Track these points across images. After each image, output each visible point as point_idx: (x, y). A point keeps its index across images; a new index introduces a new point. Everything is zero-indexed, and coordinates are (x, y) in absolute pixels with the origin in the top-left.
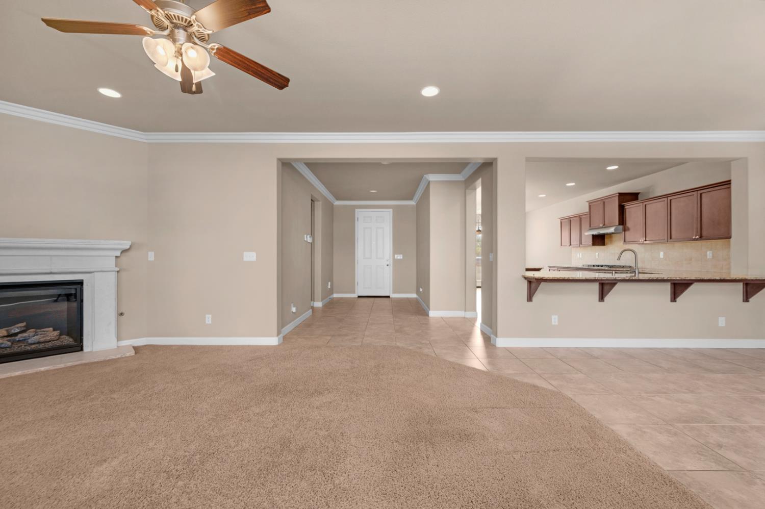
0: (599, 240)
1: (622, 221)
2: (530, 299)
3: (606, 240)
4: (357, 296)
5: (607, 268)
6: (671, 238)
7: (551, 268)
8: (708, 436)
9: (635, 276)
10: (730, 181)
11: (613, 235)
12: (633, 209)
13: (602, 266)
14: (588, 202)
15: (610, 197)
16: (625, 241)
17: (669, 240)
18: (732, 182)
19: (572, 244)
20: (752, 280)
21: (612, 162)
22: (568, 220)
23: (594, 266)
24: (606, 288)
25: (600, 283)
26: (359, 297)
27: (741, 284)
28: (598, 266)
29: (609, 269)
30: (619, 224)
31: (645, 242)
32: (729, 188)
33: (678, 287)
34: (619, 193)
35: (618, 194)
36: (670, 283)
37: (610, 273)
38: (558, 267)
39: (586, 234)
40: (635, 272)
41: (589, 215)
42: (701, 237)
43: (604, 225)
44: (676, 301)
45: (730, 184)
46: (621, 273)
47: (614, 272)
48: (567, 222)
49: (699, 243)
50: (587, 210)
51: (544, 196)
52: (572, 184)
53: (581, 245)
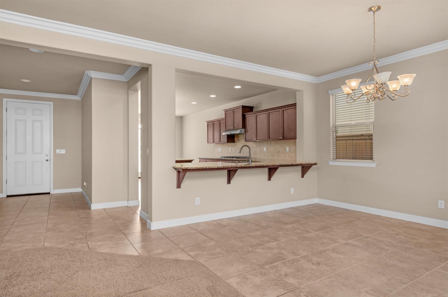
0: (231, 139)
1: (244, 126)
2: (179, 186)
3: (235, 139)
4: (6, 196)
5: (235, 159)
6: (269, 138)
7: (202, 160)
8: (281, 270)
9: (249, 164)
10: (296, 104)
11: (240, 135)
12: (250, 117)
13: (233, 157)
14: (224, 110)
15: (237, 108)
16: (246, 140)
17: (269, 140)
18: (297, 104)
19: (215, 141)
20: (305, 164)
21: (238, 82)
23: (228, 157)
24: (232, 173)
25: (228, 170)
26: (8, 196)
27: (300, 167)
28: (230, 157)
29: (236, 159)
30: (242, 128)
31: (256, 141)
32: (296, 108)
33: (272, 170)
34: (242, 106)
35: (242, 107)
36: (267, 168)
37: (235, 162)
38: (205, 159)
39: (223, 134)
40: (249, 161)
41: (225, 121)
42: (283, 138)
43: (234, 128)
44: (270, 180)
45: (296, 105)
46: (242, 162)
47: (237, 162)
48: (211, 125)
49: (283, 141)
50: (224, 117)
51: (196, 103)
52: (214, 96)
53: (220, 142)
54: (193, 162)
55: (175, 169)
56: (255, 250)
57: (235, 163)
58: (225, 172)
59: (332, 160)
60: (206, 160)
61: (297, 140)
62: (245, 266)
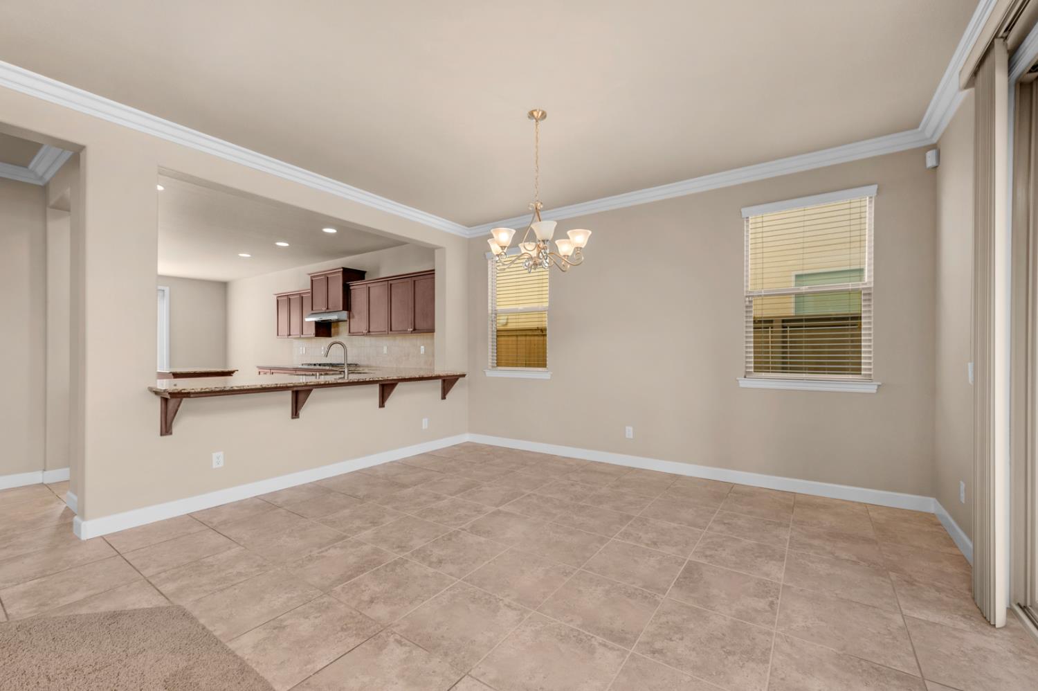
0: (324, 329)
1: (347, 306)
2: (166, 429)
3: (333, 330)
5: (327, 368)
6: (391, 330)
7: (262, 370)
9: (344, 378)
10: (434, 270)
11: (340, 323)
12: (358, 288)
13: (324, 365)
14: (309, 274)
15: (334, 271)
16: (349, 332)
17: (390, 332)
18: (436, 272)
19: (291, 333)
20: (449, 376)
21: (331, 222)
22: (286, 298)
23: (315, 365)
24: (301, 396)
25: (293, 392)
27: (440, 380)
28: (320, 365)
29: (331, 368)
30: (344, 309)
31: (368, 334)
32: (434, 278)
33: (386, 388)
34: (343, 268)
35: (342, 270)
36: (378, 385)
37: (313, 375)
38: (270, 369)
39: (307, 320)
40: (344, 372)
41: (310, 295)
42: (415, 330)
43: (328, 308)
44: (382, 406)
45: (434, 274)
46: (333, 374)
47: (318, 374)
48: (285, 301)
49: (414, 336)
50: (309, 287)
51: (249, 256)
52: (285, 245)
53: (302, 336)
54: (234, 374)
55: (156, 393)
56: (323, 554)
57: (314, 377)
58: (288, 396)
59: (490, 367)
60: (272, 371)
61: (435, 333)
62: (290, 595)
